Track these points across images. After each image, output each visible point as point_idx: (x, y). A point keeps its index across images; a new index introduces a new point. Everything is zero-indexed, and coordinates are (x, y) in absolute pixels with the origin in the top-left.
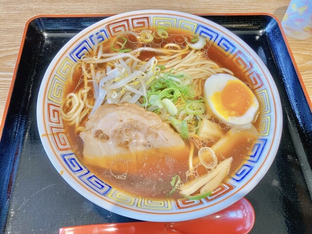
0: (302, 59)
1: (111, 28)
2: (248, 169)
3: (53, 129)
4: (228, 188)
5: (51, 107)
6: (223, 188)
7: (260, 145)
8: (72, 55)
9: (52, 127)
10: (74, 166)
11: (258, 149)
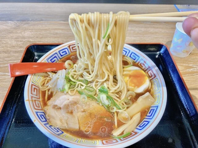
0: (183, 68)
1: (71, 47)
2: (147, 123)
3: (33, 98)
4: (134, 133)
5: (33, 86)
6: (131, 134)
7: (154, 110)
8: (48, 60)
9: (32, 97)
10: (42, 119)
11: (153, 112)
